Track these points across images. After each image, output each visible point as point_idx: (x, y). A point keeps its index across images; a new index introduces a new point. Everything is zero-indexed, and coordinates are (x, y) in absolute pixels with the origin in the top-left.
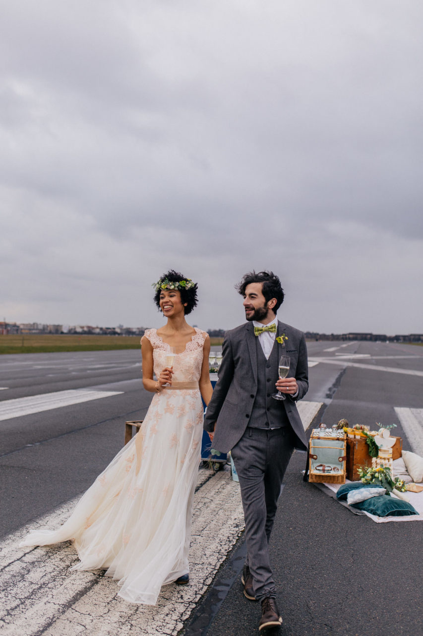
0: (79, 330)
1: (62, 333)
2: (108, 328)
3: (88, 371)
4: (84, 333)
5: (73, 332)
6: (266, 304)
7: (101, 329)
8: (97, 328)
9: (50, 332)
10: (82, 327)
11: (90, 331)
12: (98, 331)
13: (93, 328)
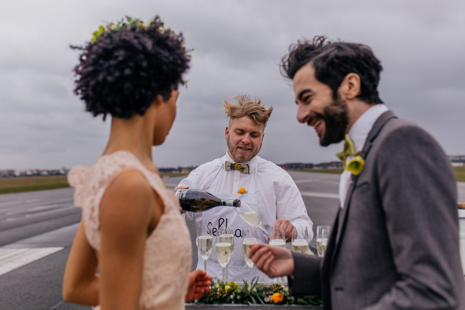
0: (29, 173)
1: (15, 176)
2: (53, 171)
3: (27, 216)
4: (33, 175)
5: (24, 175)
6: (335, 96)
7: (48, 171)
8: (44, 170)
9: (5, 176)
10: (32, 171)
11: (38, 174)
12: (45, 173)
13: (41, 171)
